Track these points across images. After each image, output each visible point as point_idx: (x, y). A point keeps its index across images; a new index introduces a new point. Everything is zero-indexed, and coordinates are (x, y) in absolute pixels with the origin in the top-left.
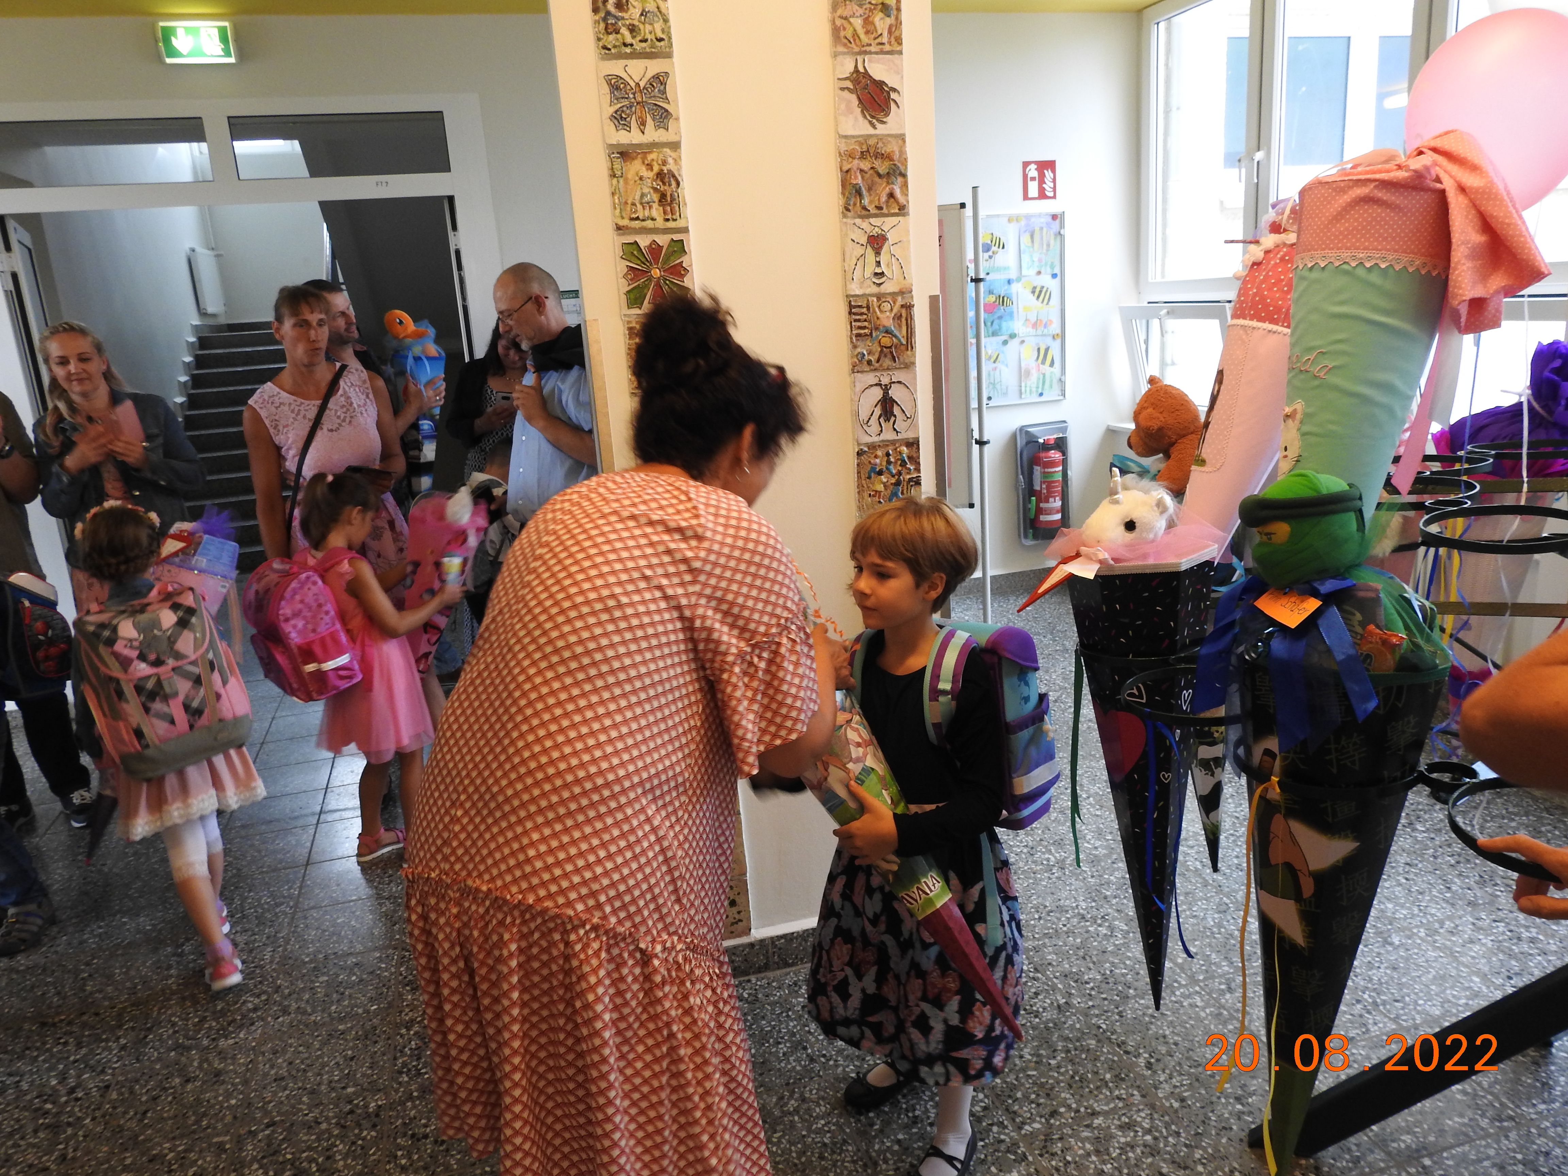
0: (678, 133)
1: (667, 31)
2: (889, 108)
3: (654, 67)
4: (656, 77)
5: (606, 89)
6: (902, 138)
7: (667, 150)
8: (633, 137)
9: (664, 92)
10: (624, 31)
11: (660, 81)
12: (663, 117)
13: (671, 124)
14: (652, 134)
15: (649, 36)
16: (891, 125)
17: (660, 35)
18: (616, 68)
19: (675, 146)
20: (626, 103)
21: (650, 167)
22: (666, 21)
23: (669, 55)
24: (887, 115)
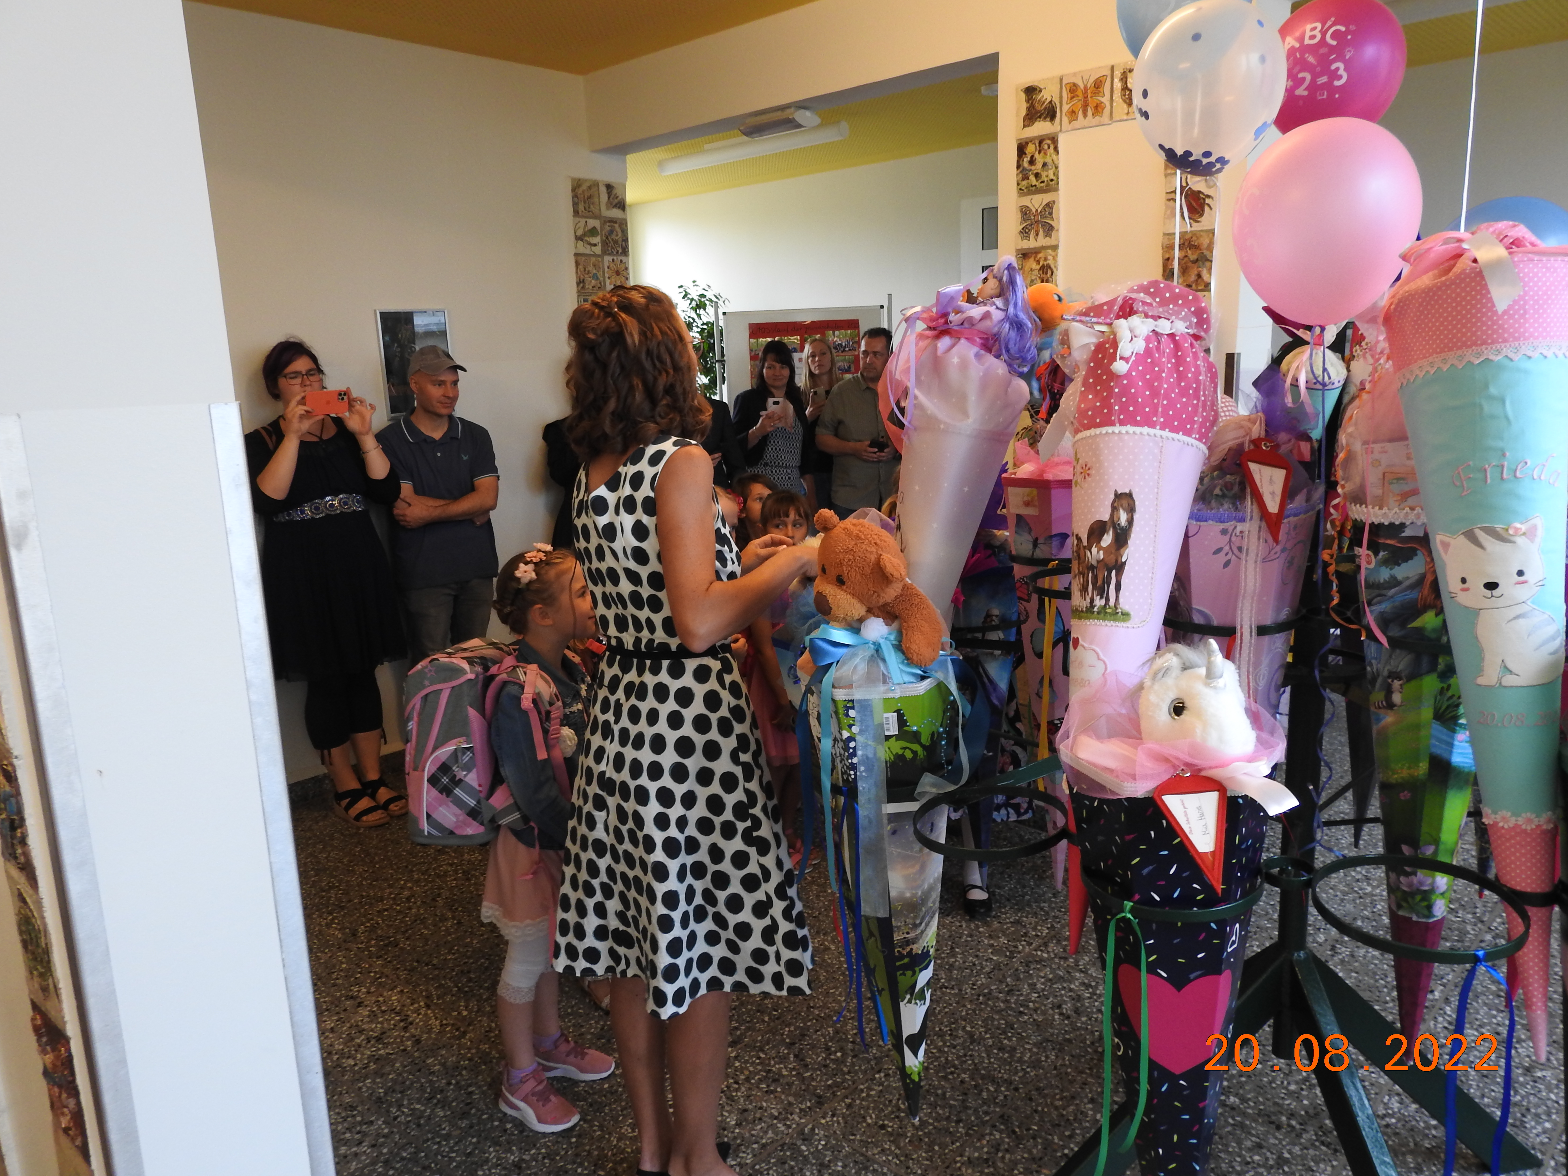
0: (1058, 240)
1: (1056, 174)
2: (1203, 210)
3: (1046, 198)
4: (1047, 205)
5: (1019, 215)
6: (1212, 232)
7: (1050, 251)
8: (1031, 243)
9: (1051, 214)
10: (1032, 178)
11: (1049, 206)
12: (1049, 230)
13: (1054, 233)
14: (1042, 241)
15: (1046, 179)
16: (1204, 223)
17: (1052, 177)
18: (1026, 201)
19: (1055, 248)
20: (1029, 222)
21: (1038, 262)
22: (1057, 168)
23: (1057, 190)
24: (1202, 215)
